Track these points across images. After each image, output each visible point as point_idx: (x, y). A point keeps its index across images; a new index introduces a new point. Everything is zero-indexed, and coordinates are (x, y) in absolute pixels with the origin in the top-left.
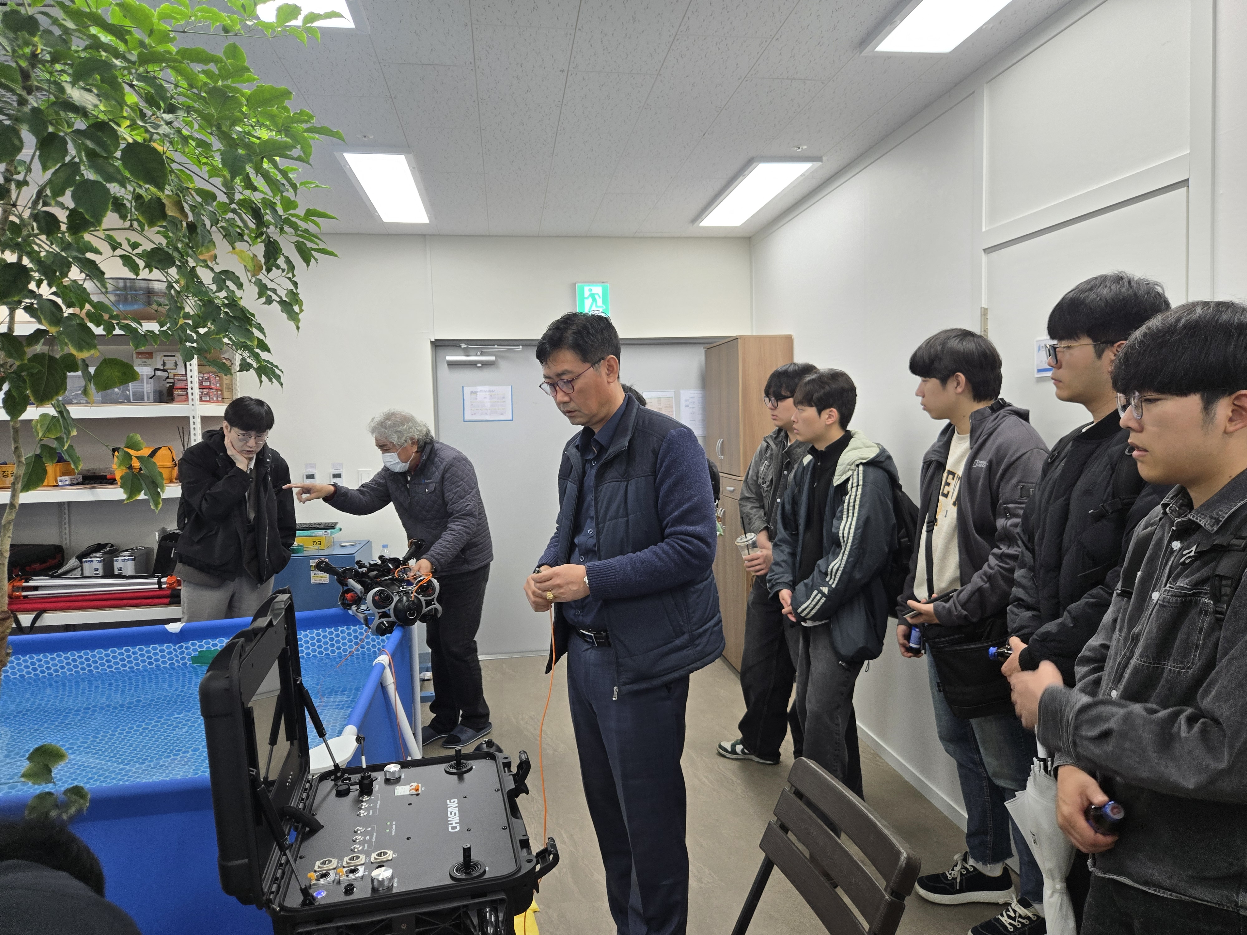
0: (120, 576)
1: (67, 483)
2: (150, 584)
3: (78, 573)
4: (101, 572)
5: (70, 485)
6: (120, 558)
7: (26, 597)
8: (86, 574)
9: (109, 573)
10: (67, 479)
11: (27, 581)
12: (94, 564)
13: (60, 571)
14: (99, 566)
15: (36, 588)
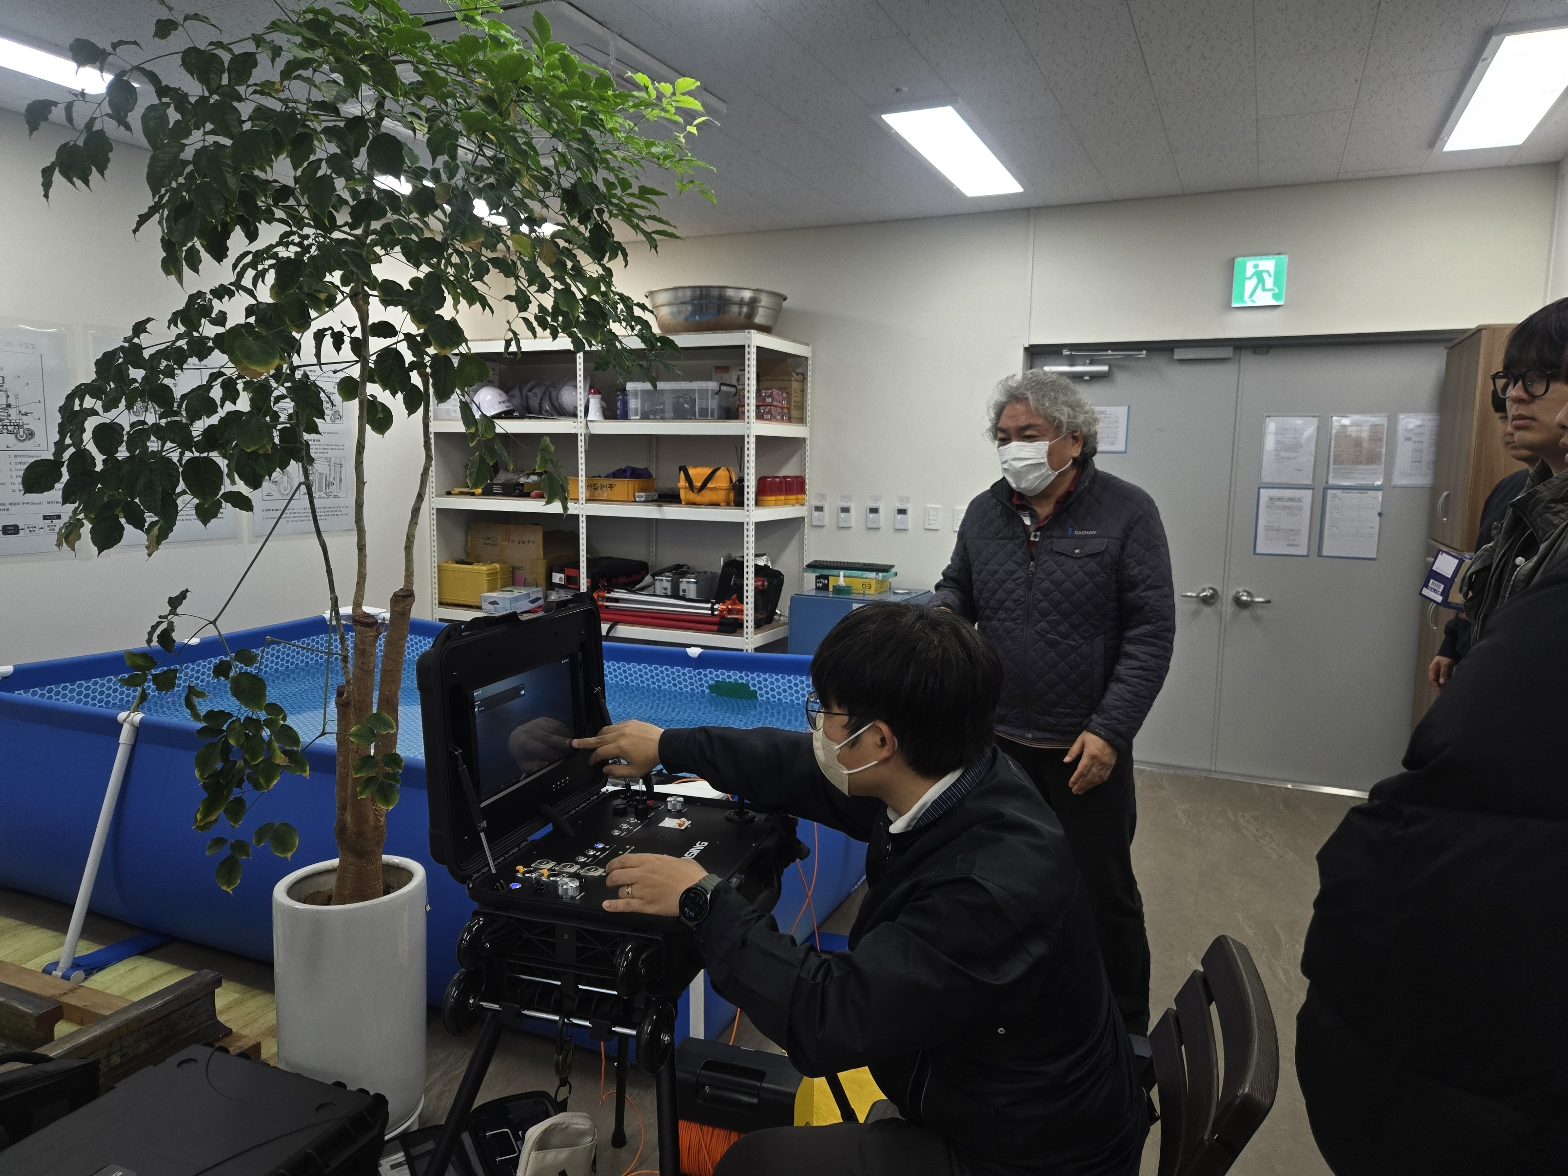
0: (683, 598)
1: (643, 499)
2: (704, 609)
3: (650, 590)
4: (669, 593)
5: (644, 501)
6: (685, 580)
7: (607, 607)
8: (658, 592)
9: (675, 594)
10: (642, 496)
11: (609, 593)
12: (664, 583)
13: (637, 587)
14: (668, 585)
15: (617, 600)
